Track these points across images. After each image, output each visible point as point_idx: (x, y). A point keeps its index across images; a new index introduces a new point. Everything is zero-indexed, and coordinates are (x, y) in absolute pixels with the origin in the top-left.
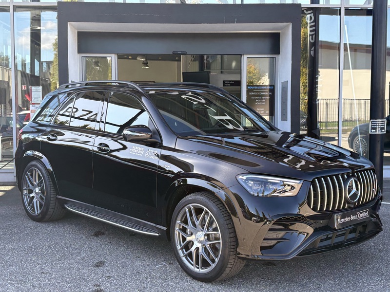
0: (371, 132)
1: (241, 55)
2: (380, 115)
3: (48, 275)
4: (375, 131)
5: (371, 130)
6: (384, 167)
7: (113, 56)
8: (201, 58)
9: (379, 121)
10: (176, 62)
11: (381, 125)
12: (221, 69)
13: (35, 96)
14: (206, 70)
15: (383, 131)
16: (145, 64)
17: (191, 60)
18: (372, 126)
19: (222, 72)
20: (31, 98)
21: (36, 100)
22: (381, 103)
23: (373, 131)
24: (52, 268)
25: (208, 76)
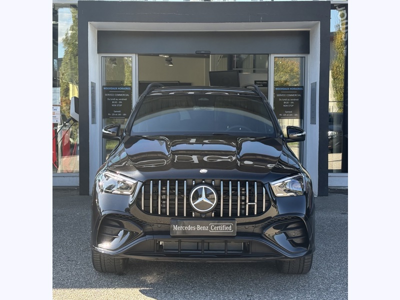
1: (268, 54)
3: (74, 262)
7: (134, 56)
8: (230, 57)
10: (205, 59)
12: (254, 68)
14: (235, 69)
16: (169, 61)
17: (220, 57)
19: (254, 71)
24: (77, 257)
25: (238, 75)
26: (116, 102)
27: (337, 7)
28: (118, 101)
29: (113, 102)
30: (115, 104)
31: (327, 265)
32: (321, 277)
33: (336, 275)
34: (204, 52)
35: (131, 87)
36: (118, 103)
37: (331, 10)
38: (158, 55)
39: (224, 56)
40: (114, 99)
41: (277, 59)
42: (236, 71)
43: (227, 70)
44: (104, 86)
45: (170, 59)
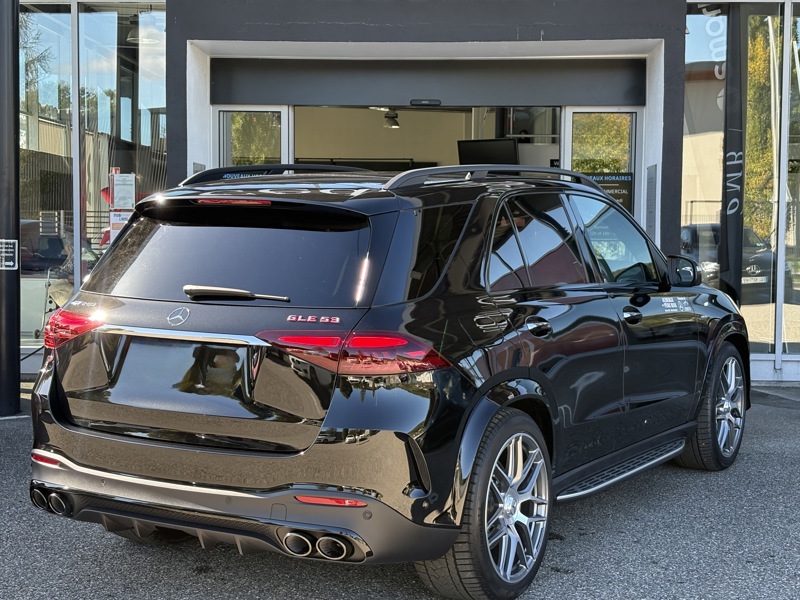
1: (561, 107)
7: (284, 110)
8: (502, 113)
13: (120, 195)
14: (511, 136)
16: (392, 118)
20: (113, 199)
21: (122, 202)
25: (516, 149)
27: (704, 10)
31: (642, 555)
32: (622, 581)
33: (656, 578)
34: (427, 102)
37: (688, 16)
38: (367, 107)
39: (492, 109)
41: (577, 117)
42: (513, 139)
43: (494, 138)
45: (392, 114)
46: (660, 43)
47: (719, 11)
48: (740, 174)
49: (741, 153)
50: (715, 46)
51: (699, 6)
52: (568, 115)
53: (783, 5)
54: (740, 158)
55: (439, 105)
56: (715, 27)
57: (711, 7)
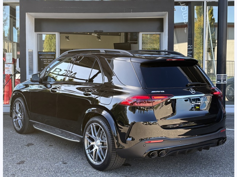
0: (217, 82)
2: (223, 71)
4: (219, 82)
5: (217, 81)
6: (226, 106)
9: (222, 75)
11: (224, 78)
14: (129, 42)
15: (225, 81)
16: (99, 38)
18: (217, 78)
22: (223, 63)
23: (218, 81)
26: (46, 61)
28: (48, 61)
29: (44, 61)
30: (46, 62)
35: (55, 52)
36: (47, 62)
37: (175, 6)
40: (45, 60)
41: (143, 35)
43: (124, 42)
44: (39, 52)
45: (99, 36)
46: (167, 13)
47: (185, 4)
48: (192, 52)
49: (192, 46)
50: (184, 14)
51: (179, 3)
52: (141, 35)
53: (204, 2)
54: (191, 47)
55: (102, 32)
56: (184, 9)
57: (183, 3)
